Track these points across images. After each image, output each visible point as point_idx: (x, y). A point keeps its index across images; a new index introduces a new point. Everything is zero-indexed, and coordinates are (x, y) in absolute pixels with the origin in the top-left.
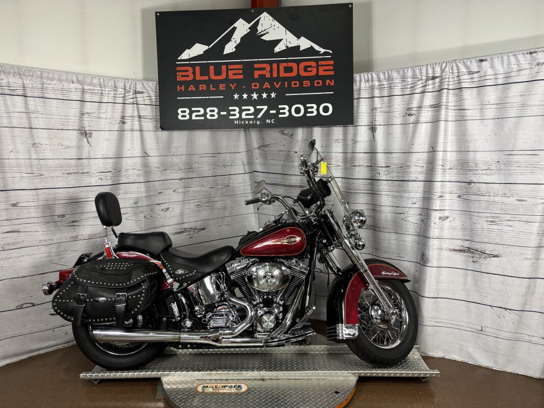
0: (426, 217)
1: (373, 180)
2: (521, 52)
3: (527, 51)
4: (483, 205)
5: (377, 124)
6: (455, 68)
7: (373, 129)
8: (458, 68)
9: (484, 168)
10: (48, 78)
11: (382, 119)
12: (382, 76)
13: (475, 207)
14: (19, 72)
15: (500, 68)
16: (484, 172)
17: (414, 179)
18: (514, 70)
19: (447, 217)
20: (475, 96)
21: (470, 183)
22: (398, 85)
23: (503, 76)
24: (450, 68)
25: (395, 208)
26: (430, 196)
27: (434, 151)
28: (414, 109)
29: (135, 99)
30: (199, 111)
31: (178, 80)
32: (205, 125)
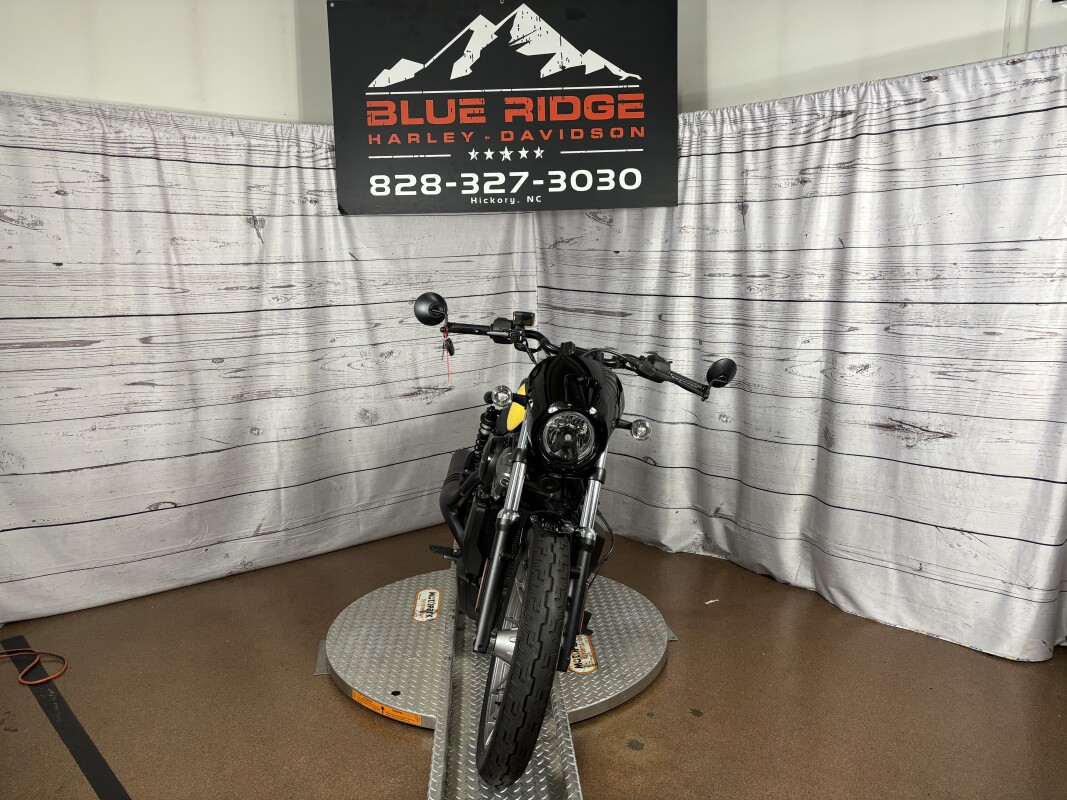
0: (830, 365)
1: (743, 300)
2: (996, 63)
3: (1007, 59)
4: (928, 342)
5: (748, 199)
6: (883, 94)
7: (743, 207)
8: (889, 95)
9: (931, 276)
10: (194, 129)
11: (758, 191)
12: (757, 112)
13: (912, 347)
14: (149, 117)
15: (961, 92)
16: (929, 283)
17: (807, 297)
18: (986, 95)
19: (866, 367)
20: (916, 144)
21: (904, 304)
22: (784, 128)
23: (966, 106)
24: (874, 94)
25: (774, 351)
26: (836, 328)
27: (844, 248)
28: (812, 171)
29: (330, 161)
30: (408, 181)
31: (369, 124)
32: (418, 205)
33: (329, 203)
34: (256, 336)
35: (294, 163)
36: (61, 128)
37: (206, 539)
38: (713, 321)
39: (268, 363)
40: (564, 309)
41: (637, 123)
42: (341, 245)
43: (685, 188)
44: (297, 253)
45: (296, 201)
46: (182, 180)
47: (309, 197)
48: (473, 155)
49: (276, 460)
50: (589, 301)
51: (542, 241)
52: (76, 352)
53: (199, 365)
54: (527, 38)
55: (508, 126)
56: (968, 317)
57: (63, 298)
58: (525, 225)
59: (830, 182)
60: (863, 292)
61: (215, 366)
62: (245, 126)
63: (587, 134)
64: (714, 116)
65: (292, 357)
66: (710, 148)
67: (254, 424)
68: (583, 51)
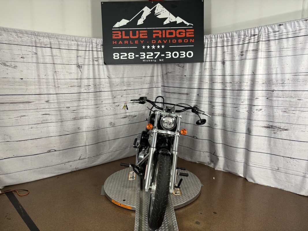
0: (250, 109)
1: (224, 90)
2: (301, 20)
3: (304, 19)
4: (280, 103)
5: (225, 60)
6: (266, 30)
7: (223, 63)
8: (268, 30)
9: (281, 83)
10: (61, 39)
11: (228, 57)
12: (228, 35)
13: (275, 104)
14: (49, 36)
15: (290, 29)
16: (281, 85)
17: (243, 89)
18: (297, 30)
19: (261, 110)
20: (277, 44)
21: (273, 91)
22: (236, 39)
23: (292, 33)
24: (264, 29)
25: (233, 105)
26: (252, 98)
27: (254, 74)
28: (244, 52)
29: (102, 49)
30: (124, 55)
31: (113, 38)
32: (127, 62)
33: (101, 61)
34: (79, 100)
35: (91, 49)
36: (23, 38)
37: (64, 161)
38: (214, 96)
39: (83, 108)
40: (169, 93)
41: (192, 38)
42: (104, 74)
43: (206, 57)
44: (91, 76)
45: (92, 61)
46: (58, 54)
47: (95, 59)
48: (144, 47)
49: (85, 137)
50: (176, 90)
51: (162, 73)
52: (27, 105)
53: (62, 109)
54: (160, 13)
55: (154, 39)
56: (293, 95)
57: (23, 89)
58: (158, 68)
59: (250, 55)
60: (260, 87)
61: (67, 109)
62: (76, 38)
63: (177, 41)
64: (215, 36)
65: (90, 107)
66: (213, 45)
67: (79, 127)
68: (176, 17)
